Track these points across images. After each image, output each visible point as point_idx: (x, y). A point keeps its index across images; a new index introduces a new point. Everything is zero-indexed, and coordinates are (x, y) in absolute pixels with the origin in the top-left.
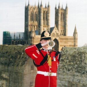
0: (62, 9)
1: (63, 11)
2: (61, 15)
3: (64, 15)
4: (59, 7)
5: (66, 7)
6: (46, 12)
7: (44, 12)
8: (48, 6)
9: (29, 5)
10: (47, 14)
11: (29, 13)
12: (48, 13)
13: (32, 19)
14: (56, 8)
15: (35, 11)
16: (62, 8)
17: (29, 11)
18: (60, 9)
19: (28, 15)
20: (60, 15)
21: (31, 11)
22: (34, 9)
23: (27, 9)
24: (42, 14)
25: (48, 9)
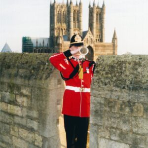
0: (98, 8)
1: (99, 10)
2: (97, 15)
3: (100, 15)
4: (94, 5)
5: (103, 5)
6: (76, 11)
7: (75, 11)
8: (80, 4)
9: (55, 2)
10: (78, 13)
11: (56, 13)
12: (80, 13)
13: (59, 21)
14: (90, 6)
15: (63, 10)
16: (98, 6)
17: (55, 11)
18: (95, 8)
19: (54, 15)
20: (95, 15)
21: (58, 10)
22: (62, 7)
23: (52, 7)
24: (72, 14)
25: (80, 7)
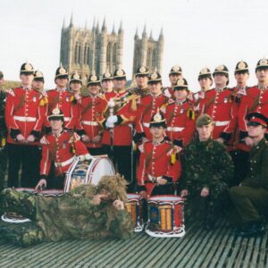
0: (151, 40)
1: (153, 46)
2: (149, 53)
3: (154, 54)
4: (144, 35)
5: (161, 37)
6: (113, 45)
7: (110, 44)
8: (120, 31)
9: (71, 25)
10: (115, 48)
11: (72, 45)
12: (119, 48)
13: (77, 60)
14: (136, 37)
15: (85, 40)
16: (151, 38)
17: (71, 41)
18: (146, 40)
19: (68, 49)
20: (145, 53)
21: (76, 40)
22: (84, 35)
23: (66, 35)
24: (105, 49)
25: (119, 37)
